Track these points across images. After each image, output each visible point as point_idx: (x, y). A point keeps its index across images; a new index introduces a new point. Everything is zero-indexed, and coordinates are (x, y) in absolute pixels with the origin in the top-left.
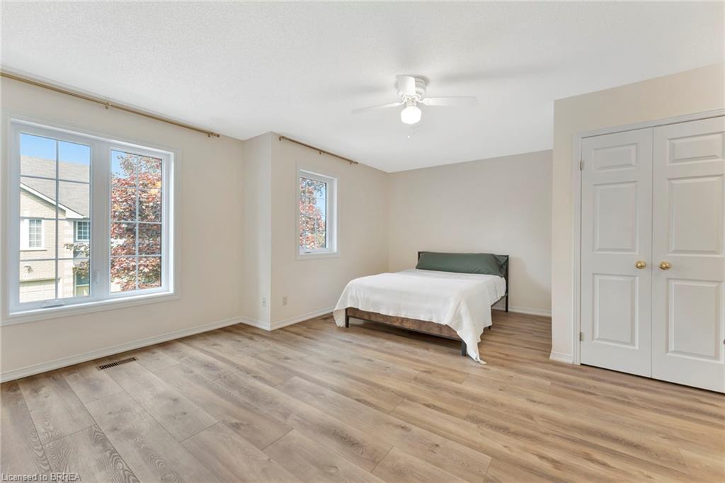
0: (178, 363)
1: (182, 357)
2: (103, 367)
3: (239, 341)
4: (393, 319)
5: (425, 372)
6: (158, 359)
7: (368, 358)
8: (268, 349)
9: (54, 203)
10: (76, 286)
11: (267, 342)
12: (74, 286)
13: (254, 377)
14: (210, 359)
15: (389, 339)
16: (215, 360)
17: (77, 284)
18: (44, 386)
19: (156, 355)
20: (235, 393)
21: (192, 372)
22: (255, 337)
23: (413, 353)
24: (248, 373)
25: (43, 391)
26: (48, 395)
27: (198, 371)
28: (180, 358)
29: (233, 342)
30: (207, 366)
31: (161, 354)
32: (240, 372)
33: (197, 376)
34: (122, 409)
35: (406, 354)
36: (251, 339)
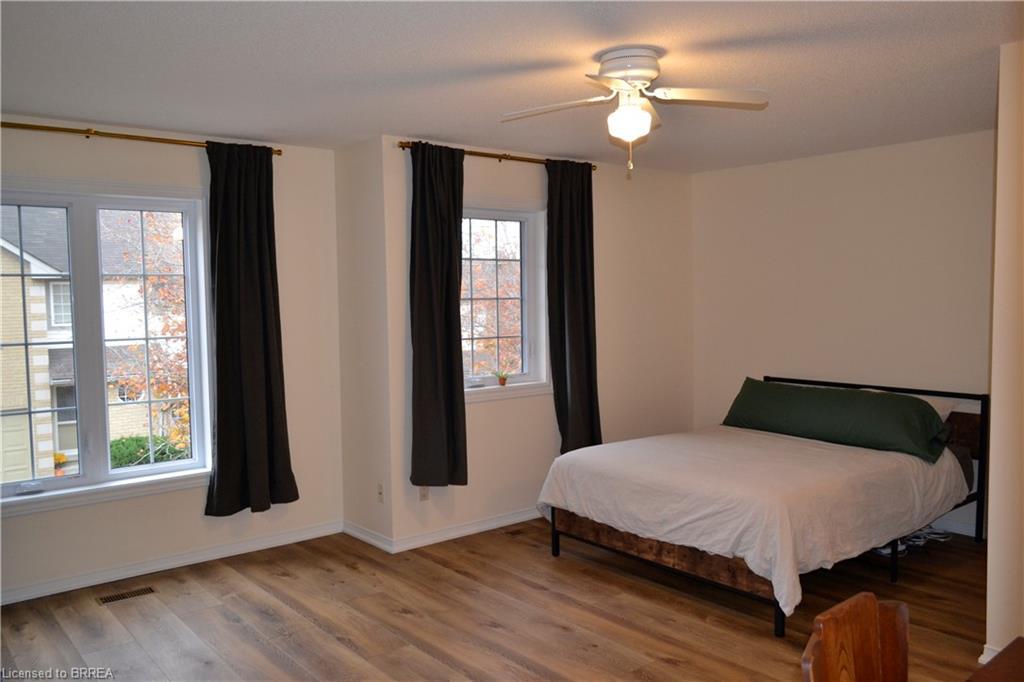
0: (219, 603)
1: (228, 593)
2: (106, 600)
3: (328, 570)
4: (645, 546)
5: (668, 661)
6: (189, 594)
7: (564, 622)
8: (378, 590)
9: (17, 252)
10: (57, 423)
11: (380, 575)
12: (53, 423)
13: (339, 639)
14: (272, 600)
15: (631, 588)
16: (281, 603)
17: (59, 420)
18: (27, 623)
19: (186, 585)
20: (301, 663)
21: (238, 621)
22: (362, 567)
23: (665, 621)
24: (330, 632)
25: (27, 630)
26: (34, 637)
27: (250, 620)
28: (223, 595)
29: (318, 571)
30: (266, 613)
31: (194, 585)
32: (317, 628)
33: (245, 628)
34: (131, 668)
35: (649, 623)
36: (353, 567)
